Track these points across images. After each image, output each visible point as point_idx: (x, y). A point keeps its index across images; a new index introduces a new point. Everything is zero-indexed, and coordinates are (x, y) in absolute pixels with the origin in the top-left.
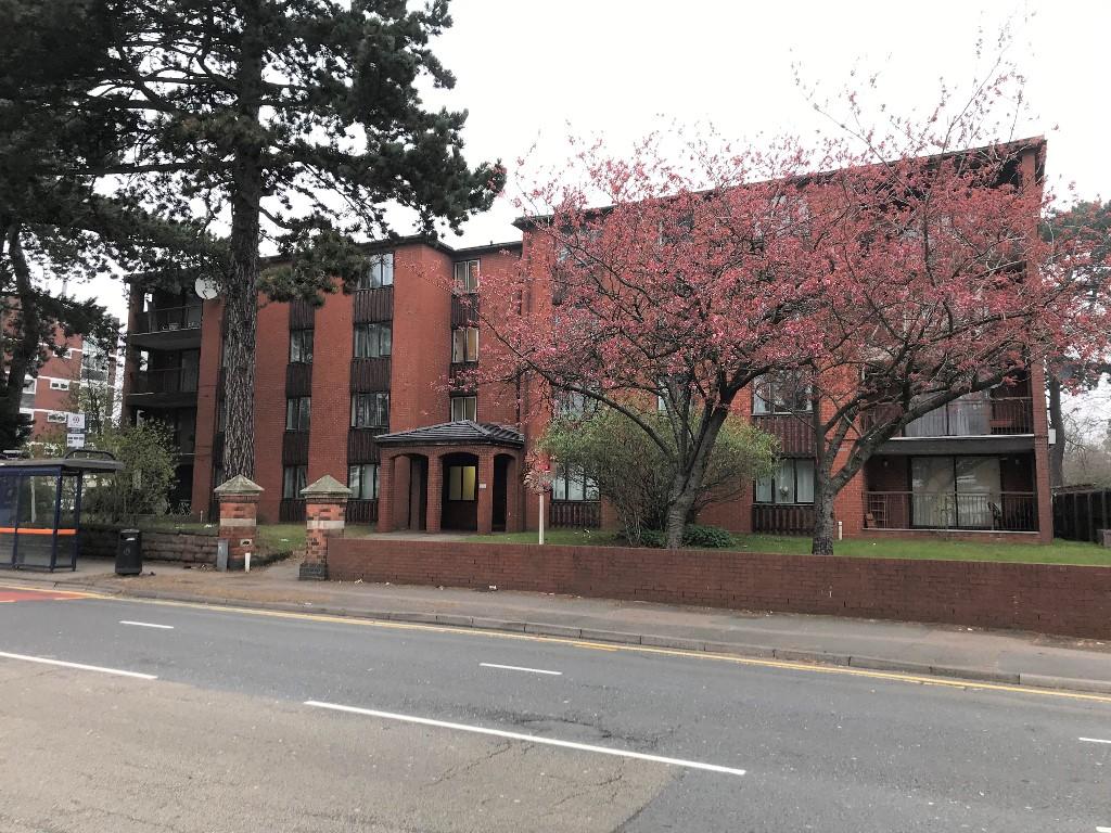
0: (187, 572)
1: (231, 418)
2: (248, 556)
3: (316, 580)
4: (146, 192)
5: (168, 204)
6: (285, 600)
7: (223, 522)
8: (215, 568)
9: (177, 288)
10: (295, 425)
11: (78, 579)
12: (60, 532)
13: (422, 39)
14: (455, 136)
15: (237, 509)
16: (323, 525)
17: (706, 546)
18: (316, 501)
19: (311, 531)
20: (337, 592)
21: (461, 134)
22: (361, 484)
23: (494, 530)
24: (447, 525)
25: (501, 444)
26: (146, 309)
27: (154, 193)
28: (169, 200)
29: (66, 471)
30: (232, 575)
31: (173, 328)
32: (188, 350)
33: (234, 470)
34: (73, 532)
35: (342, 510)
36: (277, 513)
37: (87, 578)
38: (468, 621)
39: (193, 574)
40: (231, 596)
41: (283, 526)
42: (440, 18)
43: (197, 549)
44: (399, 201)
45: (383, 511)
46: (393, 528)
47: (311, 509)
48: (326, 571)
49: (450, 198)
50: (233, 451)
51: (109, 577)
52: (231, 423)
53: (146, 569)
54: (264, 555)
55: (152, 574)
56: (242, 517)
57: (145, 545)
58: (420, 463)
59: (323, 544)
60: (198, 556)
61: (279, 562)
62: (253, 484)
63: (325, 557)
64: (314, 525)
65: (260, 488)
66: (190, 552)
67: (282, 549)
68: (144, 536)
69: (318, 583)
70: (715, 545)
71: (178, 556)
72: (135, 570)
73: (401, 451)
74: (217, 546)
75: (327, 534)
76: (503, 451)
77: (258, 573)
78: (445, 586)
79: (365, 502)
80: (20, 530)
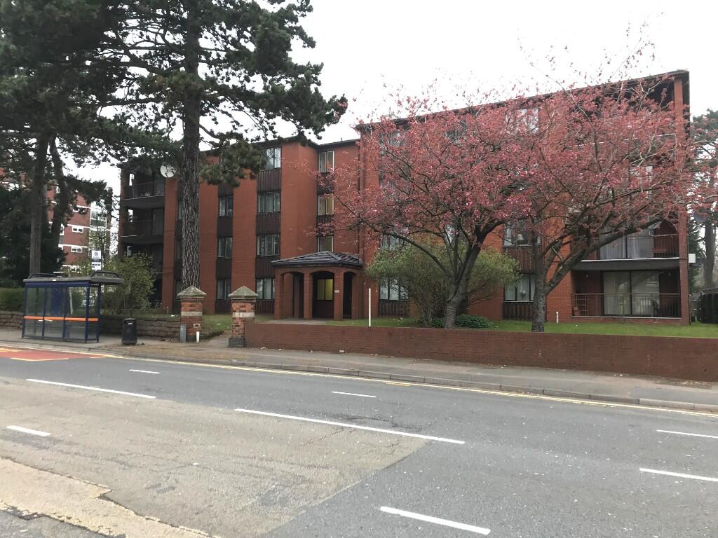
0: (163, 343)
1: (186, 252)
2: (198, 334)
3: (239, 347)
4: (131, 115)
5: (144, 122)
6: (220, 359)
7: (183, 314)
8: (179, 340)
9: (150, 171)
10: (223, 254)
11: (101, 347)
12: (90, 320)
13: (295, 19)
14: (316, 79)
15: (191, 306)
16: (242, 315)
17: (472, 327)
18: (237, 301)
19: (235, 318)
20: (251, 354)
21: (319, 78)
22: (263, 289)
23: (344, 318)
24: (316, 315)
25: (348, 265)
26: (131, 184)
27: (136, 116)
28: (145, 120)
29: (90, 284)
30: (190, 344)
31: (147, 195)
32: (157, 208)
33: (188, 282)
34: (96, 319)
35: (252, 306)
36: (213, 308)
37: (106, 347)
38: (325, 369)
39: (166, 344)
40: (190, 356)
41: (217, 316)
42: (306, 8)
43: (167, 330)
44: (283, 118)
45: (277, 306)
46: (282, 317)
47: (235, 306)
48: (244, 343)
49: (314, 117)
50: (187, 271)
51: (118, 346)
52: (186, 254)
53: (139, 341)
54: (207, 333)
55: (143, 344)
56: (194, 310)
57: (138, 327)
58: (299, 277)
59: (242, 326)
60: (169, 333)
61: (216, 337)
62: (200, 291)
63: (244, 334)
64: (237, 315)
65: (204, 294)
66: (164, 331)
67: (217, 329)
68: (138, 322)
69: (239, 349)
70: (477, 327)
71: (156, 333)
72: (133, 342)
73: (288, 270)
74: (179, 328)
75: (244, 320)
76: (349, 270)
77: (205, 344)
78: (314, 351)
79: (266, 301)
80: (66, 319)
